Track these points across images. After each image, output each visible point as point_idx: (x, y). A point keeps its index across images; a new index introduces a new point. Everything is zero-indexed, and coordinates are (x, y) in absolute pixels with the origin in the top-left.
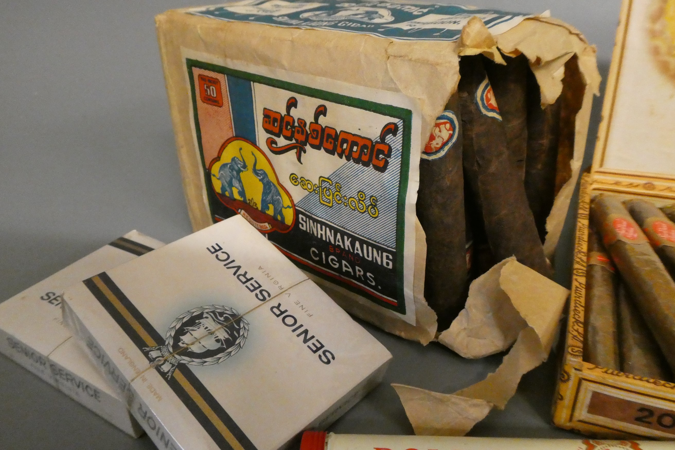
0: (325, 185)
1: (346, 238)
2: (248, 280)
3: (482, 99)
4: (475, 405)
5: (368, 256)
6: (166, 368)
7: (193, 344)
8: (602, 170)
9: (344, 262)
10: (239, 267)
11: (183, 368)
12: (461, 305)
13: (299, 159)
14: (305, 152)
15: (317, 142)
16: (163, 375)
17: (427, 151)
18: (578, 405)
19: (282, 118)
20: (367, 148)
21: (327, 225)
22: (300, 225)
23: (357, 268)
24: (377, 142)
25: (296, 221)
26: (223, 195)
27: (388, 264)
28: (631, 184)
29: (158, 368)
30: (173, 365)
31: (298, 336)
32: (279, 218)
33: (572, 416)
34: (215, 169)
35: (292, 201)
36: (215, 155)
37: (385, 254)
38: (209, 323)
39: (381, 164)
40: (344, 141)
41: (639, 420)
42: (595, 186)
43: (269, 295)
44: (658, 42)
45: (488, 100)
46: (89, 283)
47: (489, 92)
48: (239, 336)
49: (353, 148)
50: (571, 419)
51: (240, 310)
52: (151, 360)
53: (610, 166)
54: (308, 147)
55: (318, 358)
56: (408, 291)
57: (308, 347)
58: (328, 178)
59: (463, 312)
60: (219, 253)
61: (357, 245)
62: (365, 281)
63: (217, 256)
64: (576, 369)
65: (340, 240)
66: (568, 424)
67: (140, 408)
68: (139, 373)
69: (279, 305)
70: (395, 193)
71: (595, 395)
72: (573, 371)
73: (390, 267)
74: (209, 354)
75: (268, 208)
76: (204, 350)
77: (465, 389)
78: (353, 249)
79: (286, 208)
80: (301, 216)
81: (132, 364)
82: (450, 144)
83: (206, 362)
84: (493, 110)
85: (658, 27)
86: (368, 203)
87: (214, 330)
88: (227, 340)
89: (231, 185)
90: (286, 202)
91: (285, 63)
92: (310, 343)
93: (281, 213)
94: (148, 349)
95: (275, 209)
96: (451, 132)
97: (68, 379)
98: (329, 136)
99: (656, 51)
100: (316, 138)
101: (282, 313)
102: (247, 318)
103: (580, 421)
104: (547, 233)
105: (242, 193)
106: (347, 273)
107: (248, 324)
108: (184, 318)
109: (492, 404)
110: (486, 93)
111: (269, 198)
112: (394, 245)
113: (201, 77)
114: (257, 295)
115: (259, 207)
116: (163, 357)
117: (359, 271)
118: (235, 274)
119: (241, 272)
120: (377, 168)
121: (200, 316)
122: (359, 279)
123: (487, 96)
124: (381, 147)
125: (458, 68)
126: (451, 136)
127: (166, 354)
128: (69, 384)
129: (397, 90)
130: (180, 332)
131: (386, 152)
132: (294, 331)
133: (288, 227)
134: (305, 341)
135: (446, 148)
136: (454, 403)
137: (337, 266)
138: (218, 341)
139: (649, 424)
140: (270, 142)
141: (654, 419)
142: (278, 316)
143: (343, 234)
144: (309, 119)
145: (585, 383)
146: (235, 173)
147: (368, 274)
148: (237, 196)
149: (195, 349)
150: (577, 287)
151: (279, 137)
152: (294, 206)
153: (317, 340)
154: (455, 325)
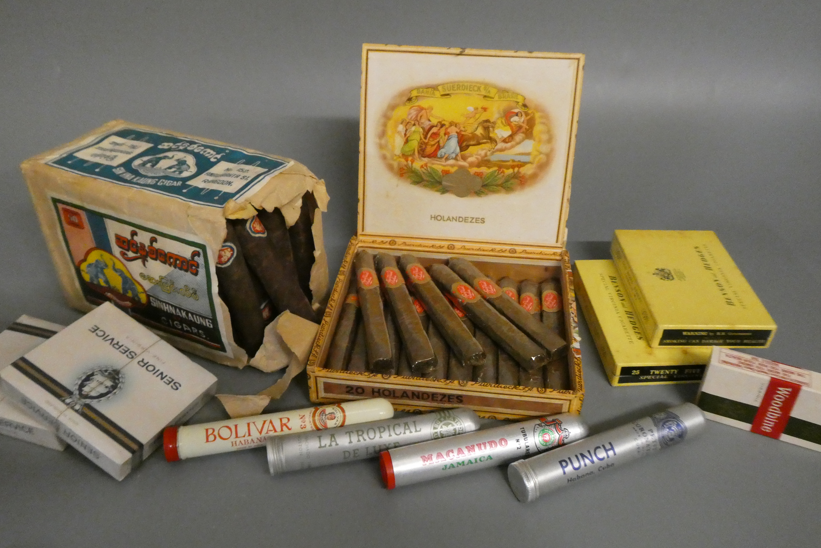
0: (163, 281)
1: (182, 311)
2: (120, 347)
3: (250, 228)
4: (262, 399)
5: (197, 321)
6: (77, 407)
7: (91, 391)
8: (364, 233)
9: (184, 325)
10: (113, 339)
11: (88, 406)
12: (260, 342)
13: (144, 265)
14: (147, 261)
15: (154, 256)
16: (77, 411)
17: (220, 262)
18: (319, 391)
19: (129, 241)
20: (185, 262)
21: (169, 304)
22: (152, 304)
23: (193, 328)
24: (190, 260)
25: (149, 301)
26: (91, 283)
27: (210, 325)
28: (382, 242)
29: (72, 408)
30: (81, 405)
31: (158, 376)
32: (136, 298)
33: (317, 396)
34: (84, 266)
35: (144, 289)
36: (82, 257)
37: (207, 320)
38: (99, 378)
39: (195, 272)
40: (170, 258)
41: (348, 392)
42: (360, 245)
43: (136, 355)
44: (384, 152)
45: (254, 228)
46: (15, 365)
47: (254, 223)
48: (120, 382)
49: (176, 262)
50: (318, 398)
51: (117, 367)
52: (68, 404)
53: (368, 231)
54: (149, 259)
55: (171, 388)
56: (224, 339)
57: (164, 382)
58: (165, 277)
59: (262, 346)
60: (97, 331)
61: (190, 315)
62: (199, 335)
63: (97, 334)
64: (312, 372)
65: (179, 312)
66: (317, 400)
67: (65, 432)
68: (61, 413)
69: (143, 359)
70: (205, 287)
71: (325, 384)
72: (311, 373)
73: (212, 327)
74: (102, 395)
75: (128, 293)
76: (98, 394)
77: (264, 391)
78: (188, 318)
79: (140, 293)
80: (151, 298)
81: (55, 408)
82: (233, 259)
83: (101, 400)
84: (258, 232)
85: (383, 141)
86: (191, 292)
87: (102, 381)
88: (112, 386)
89: (97, 277)
90: (140, 289)
91: (125, 210)
92: (165, 380)
93: (137, 295)
94: (63, 399)
95: (133, 293)
96: (232, 252)
97: (7, 425)
98: (161, 254)
99: (384, 157)
100: (153, 254)
101: (145, 364)
102: (123, 371)
103: (322, 398)
104: (311, 291)
105: (107, 282)
106: (187, 331)
107: (124, 374)
108: (82, 377)
109: (270, 397)
110: (252, 224)
111: (127, 286)
112: (211, 315)
113: (65, 210)
114: (127, 356)
115: (121, 291)
116: (73, 401)
117: (195, 330)
118: (111, 343)
119: (115, 342)
120: (192, 273)
121: (92, 374)
122: (195, 334)
123: (253, 226)
124: (193, 263)
125: (225, 226)
126: (232, 255)
127: (75, 400)
128: (8, 428)
129: (195, 234)
130: (82, 386)
131: (196, 265)
132: (154, 374)
133: (143, 304)
134: (162, 379)
135: (231, 261)
136: (251, 400)
137: (180, 327)
138: (107, 387)
139: (352, 393)
140: (123, 254)
141: (354, 391)
142: (143, 366)
143: (180, 309)
144: (147, 243)
145: (318, 378)
146: (99, 269)
147: (200, 331)
148: (103, 284)
149: (93, 394)
150: (323, 324)
151: (128, 251)
152: (145, 292)
153: (170, 377)
154: (258, 354)
